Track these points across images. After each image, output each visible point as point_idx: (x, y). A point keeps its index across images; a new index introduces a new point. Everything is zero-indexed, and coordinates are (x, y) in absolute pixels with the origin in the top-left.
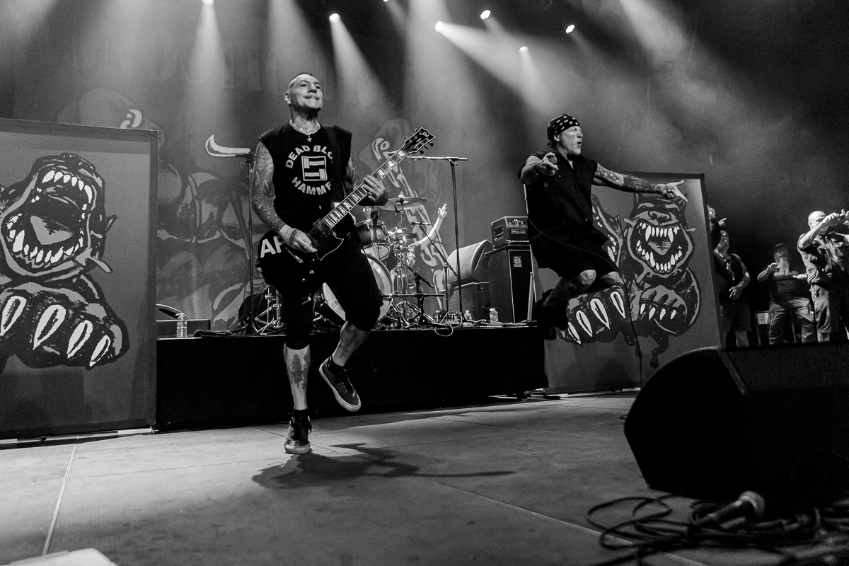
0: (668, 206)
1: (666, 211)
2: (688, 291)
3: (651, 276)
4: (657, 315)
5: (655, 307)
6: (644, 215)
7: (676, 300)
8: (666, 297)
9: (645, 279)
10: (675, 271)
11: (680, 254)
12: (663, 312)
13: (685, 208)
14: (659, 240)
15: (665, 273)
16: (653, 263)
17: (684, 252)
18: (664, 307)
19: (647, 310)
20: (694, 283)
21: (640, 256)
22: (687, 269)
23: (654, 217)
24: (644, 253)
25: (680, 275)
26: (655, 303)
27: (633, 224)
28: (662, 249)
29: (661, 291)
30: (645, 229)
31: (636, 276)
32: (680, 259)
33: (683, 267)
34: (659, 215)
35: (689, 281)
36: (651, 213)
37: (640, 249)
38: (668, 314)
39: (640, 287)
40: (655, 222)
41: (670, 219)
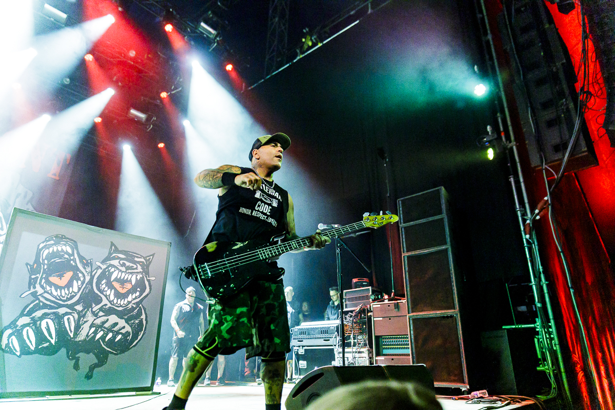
0: (136, 259)
1: (135, 262)
2: (137, 322)
3: (107, 307)
4: (103, 338)
5: (103, 331)
6: (115, 262)
7: (124, 327)
8: (116, 324)
9: (101, 309)
10: (130, 306)
11: (138, 294)
12: (110, 335)
13: (150, 263)
14: (122, 282)
15: (121, 306)
16: (112, 298)
17: (141, 293)
18: (112, 331)
19: (95, 333)
20: (143, 317)
21: (102, 292)
22: (141, 305)
23: (123, 265)
24: (106, 289)
25: (133, 309)
26: (105, 328)
27: (104, 267)
28: (123, 288)
29: (113, 319)
30: (113, 272)
31: (94, 305)
32: (136, 298)
33: (138, 304)
34: (128, 264)
35: (139, 314)
36: (121, 262)
37: (104, 286)
38: (114, 337)
39: (95, 315)
40: (123, 269)
41: (136, 269)
